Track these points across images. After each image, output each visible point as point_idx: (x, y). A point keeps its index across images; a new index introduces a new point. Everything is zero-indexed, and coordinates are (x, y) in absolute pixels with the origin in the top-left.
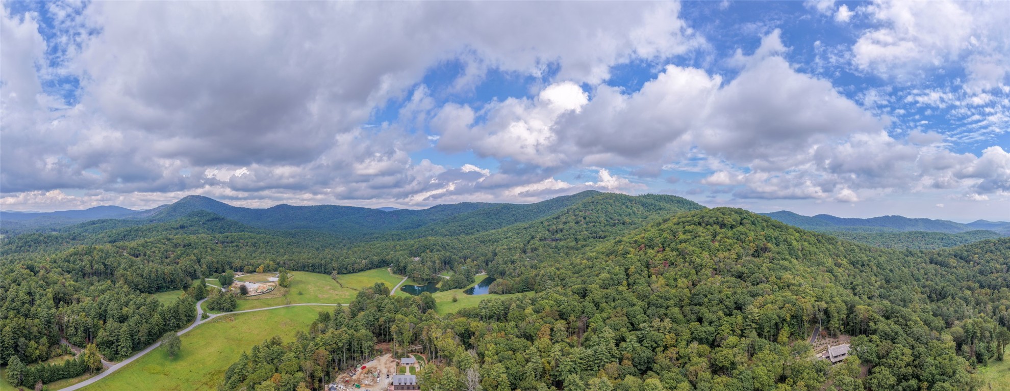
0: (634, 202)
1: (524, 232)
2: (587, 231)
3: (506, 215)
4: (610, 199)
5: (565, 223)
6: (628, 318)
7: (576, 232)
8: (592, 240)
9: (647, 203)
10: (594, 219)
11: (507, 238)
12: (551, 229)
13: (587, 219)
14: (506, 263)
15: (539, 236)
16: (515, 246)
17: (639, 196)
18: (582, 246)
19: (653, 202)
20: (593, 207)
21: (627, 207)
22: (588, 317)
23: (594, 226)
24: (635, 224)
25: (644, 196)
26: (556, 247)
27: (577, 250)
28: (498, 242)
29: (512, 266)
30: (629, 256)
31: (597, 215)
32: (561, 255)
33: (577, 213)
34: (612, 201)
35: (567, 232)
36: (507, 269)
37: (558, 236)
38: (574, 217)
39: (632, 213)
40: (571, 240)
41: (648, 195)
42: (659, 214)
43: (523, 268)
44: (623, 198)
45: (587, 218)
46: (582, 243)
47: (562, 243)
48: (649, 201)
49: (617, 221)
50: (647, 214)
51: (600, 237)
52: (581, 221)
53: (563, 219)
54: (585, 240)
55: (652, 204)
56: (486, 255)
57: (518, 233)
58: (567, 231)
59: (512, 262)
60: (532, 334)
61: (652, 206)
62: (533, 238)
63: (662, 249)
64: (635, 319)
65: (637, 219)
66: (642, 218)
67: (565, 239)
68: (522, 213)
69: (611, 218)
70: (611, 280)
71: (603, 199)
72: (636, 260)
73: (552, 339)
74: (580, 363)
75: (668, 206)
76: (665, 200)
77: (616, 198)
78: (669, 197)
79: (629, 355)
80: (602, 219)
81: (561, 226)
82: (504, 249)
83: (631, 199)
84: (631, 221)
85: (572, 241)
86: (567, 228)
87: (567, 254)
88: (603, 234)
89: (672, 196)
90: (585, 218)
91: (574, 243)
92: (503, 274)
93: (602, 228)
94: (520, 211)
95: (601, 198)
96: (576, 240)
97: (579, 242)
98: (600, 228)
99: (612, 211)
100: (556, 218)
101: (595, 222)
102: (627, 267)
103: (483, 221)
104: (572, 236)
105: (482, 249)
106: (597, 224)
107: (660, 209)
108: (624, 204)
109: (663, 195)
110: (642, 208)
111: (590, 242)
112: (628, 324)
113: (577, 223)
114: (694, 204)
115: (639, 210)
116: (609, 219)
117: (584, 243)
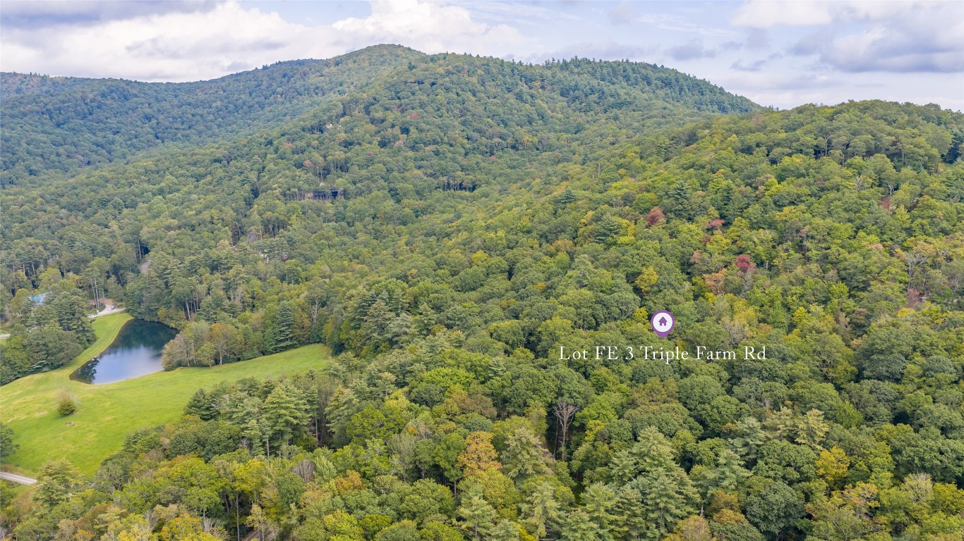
0: (538, 84)
1: (220, 173)
2: (419, 168)
3: (122, 119)
4: (470, 73)
5: (347, 144)
6: (685, 404)
7: (389, 170)
8: (439, 194)
9: (576, 88)
10: (434, 133)
11: (161, 192)
12: (307, 163)
13: (414, 133)
14: (192, 270)
15: (277, 184)
16: (206, 215)
17: (548, 66)
18: (417, 213)
19: (594, 82)
20: (424, 98)
21: (519, 97)
22: (575, 405)
23: (437, 153)
24: (550, 148)
25: (565, 66)
26: (339, 217)
27: (405, 224)
28: (133, 206)
29: (217, 279)
30: (622, 239)
31: (438, 121)
32: (362, 237)
33: (379, 115)
34: (474, 80)
35: (364, 172)
36: (202, 288)
37: (341, 182)
38: (373, 128)
39: (535, 116)
40: (380, 194)
41: (577, 63)
42: (616, 118)
43: (256, 282)
44: (508, 70)
45: (413, 130)
46: (411, 202)
47: (356, 204)
48: (585, 81)
49: (497, 140)
50: (581, 118)
51: (461, 187)
52: (396, 138)
53: (338, 131)
54: (419, 193)
55: (593, 92)
56: (108, 251)
57: (198, 178)
58: (361, 167)
59: (215, 267)
60: (443, 464)
61: (594, 97)
62: (256, 193)
63: (720, 222)
64: (707, 407)
65: (552, 135)
66: (567, 131)
67: (360, 193)
68: (176, 112)
69: (479, 131)
70: (598, 307)
71: (449, 73)
72: (652, 252)
73: (509, 470)
74: (611, 523)
75: (639, 94)
76: (627, 78)
77: (488, 72)
78: (636, 67)
79: (732, 497)
80: (456, 133)
81: (339, 154)
82: (169, 228)
83: (528, 73)
84: (536, 140)
85: (385, 198)
86: (361, 158)
87: (377, 235)
88: (468, 179)
89: (646, 66)
90: (405, 131)
91: (389, 204)
92: (189, 305)
93: (460, 158)
94: (166, 105)
95: (441, 70)
96: (395, 195)
97: (405, 201)
98: (454, 159)
99: (480, 110)
100: (312, 130)
101: (435, 142)
102: (630, 270)
103: (43, 137)
104: (382, 182)
105: (82, 232)
106: (444, 148)
107: (620, 105)
108: (509, 90)
109: (618, 64)
110: (562, 102)
111: (438, 201)
112: (691, 420)
113: (383, 144)
114: (713, 89)
115: (556, 107)
116: (476, 135)
117: (421, 204)
